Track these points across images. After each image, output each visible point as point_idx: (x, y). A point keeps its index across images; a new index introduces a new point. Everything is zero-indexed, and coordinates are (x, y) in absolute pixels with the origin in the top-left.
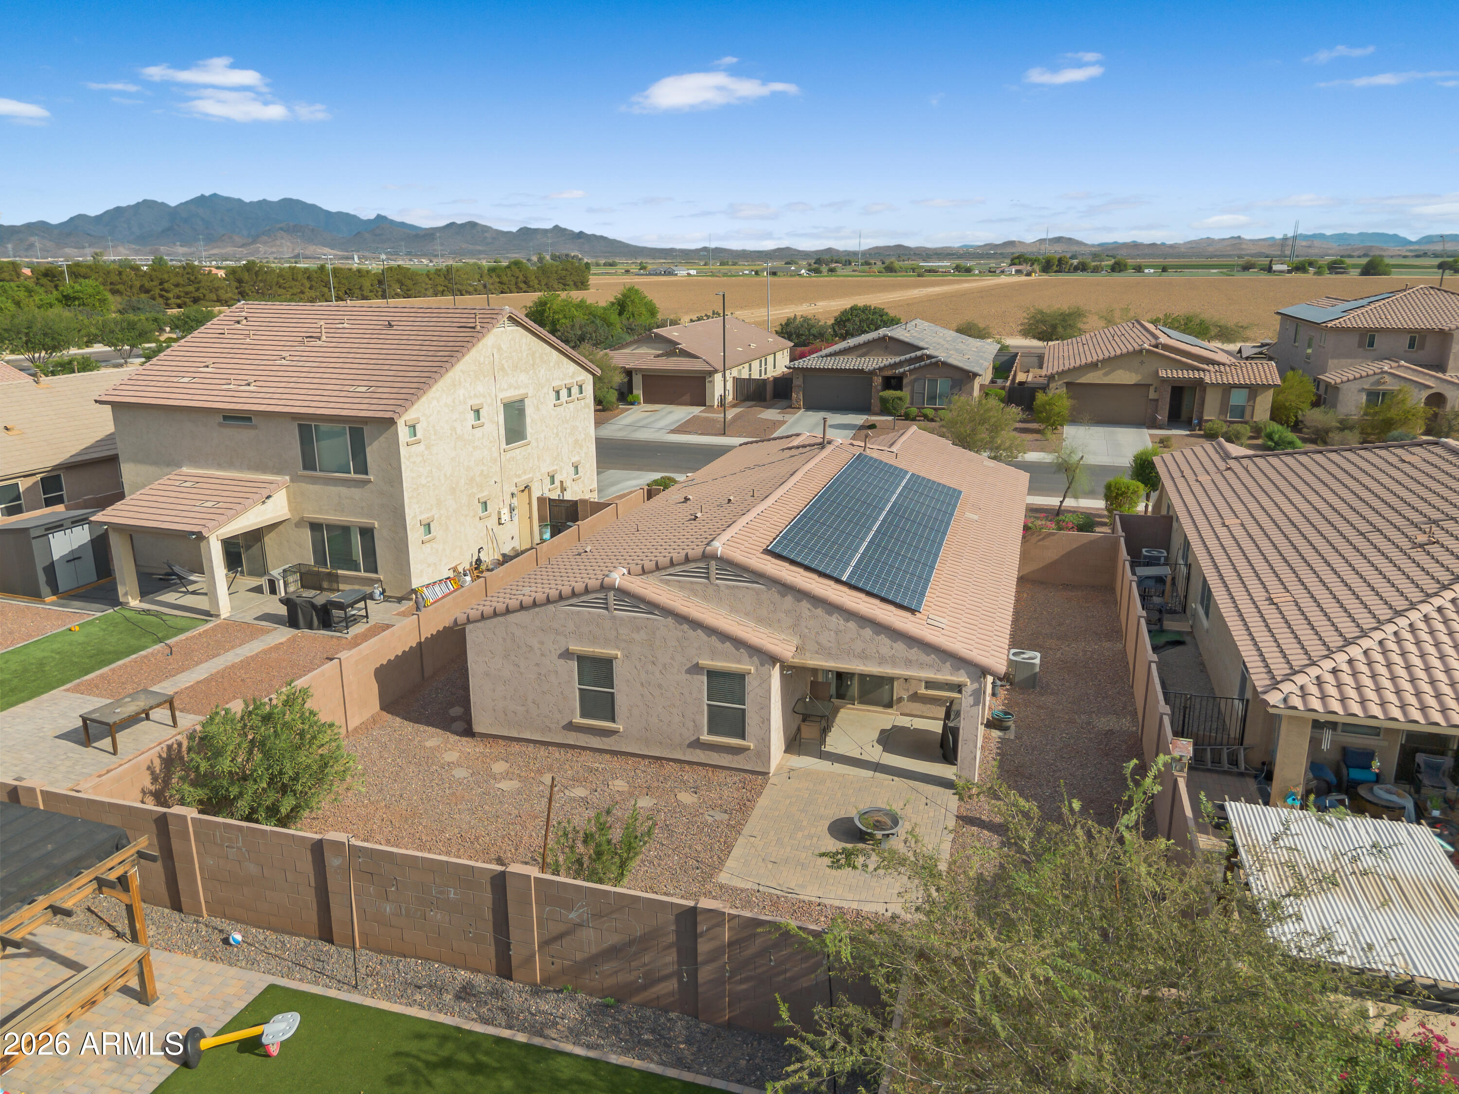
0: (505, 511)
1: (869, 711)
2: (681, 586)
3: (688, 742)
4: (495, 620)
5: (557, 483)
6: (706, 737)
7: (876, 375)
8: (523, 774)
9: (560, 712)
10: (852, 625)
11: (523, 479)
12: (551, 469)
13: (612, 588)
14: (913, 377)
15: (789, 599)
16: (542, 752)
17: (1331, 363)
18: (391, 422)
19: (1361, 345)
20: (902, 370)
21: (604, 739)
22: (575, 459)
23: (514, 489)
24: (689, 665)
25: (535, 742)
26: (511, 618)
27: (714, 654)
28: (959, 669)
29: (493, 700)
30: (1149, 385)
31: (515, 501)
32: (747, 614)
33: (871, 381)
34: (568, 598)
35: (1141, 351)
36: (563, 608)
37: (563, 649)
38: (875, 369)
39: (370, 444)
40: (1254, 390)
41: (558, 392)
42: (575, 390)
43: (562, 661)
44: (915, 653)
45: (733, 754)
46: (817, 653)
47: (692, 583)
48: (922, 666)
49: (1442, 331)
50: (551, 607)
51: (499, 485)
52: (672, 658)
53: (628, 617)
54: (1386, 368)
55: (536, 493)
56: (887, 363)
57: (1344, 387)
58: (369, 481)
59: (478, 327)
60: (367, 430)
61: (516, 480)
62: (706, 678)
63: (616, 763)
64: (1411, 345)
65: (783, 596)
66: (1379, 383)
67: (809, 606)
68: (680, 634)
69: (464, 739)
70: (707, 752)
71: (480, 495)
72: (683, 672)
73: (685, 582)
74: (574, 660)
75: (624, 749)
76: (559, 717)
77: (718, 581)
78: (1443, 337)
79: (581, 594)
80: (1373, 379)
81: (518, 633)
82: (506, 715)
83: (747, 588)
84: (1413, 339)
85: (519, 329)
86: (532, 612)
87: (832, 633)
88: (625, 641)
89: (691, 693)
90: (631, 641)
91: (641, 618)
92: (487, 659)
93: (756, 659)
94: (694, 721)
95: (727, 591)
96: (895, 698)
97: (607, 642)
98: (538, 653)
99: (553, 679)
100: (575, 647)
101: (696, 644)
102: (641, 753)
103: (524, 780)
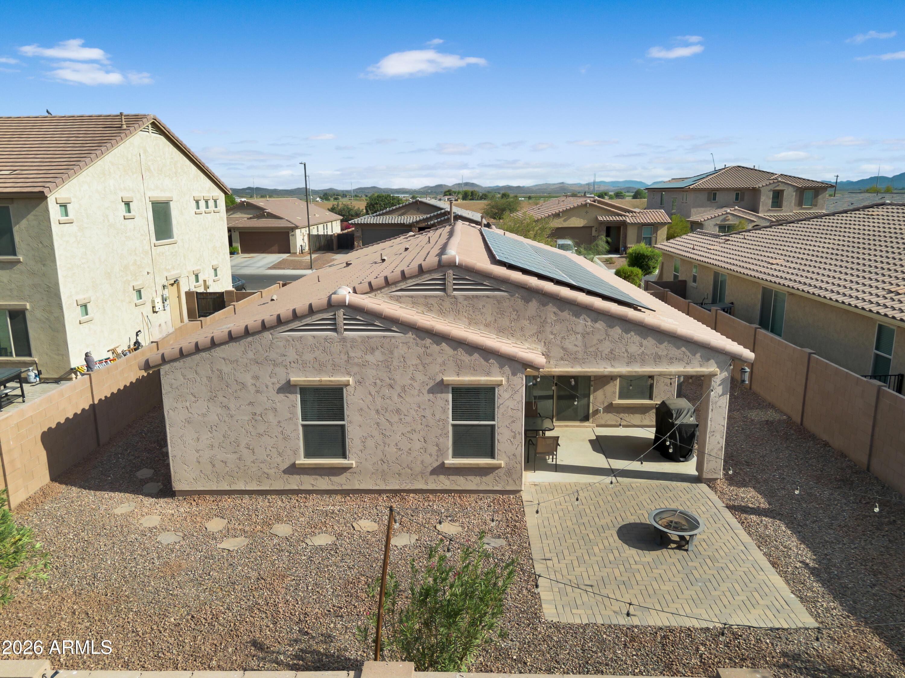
0: (158, 300)
2: (414, 302)
3: (430, 469)
4: (197, 357)
5: (201, 282)
6: (451, 461)
7: (415, 226)
8: (247, 529)
9: (280, 454)
10: (600, 325)
11: (173, 274)
12: (196, 268)
13: (342, 305)
15: (534, 304)
16: (261, 502)
17: (693, 211)
18: (41, 197)
19: (709, 200)
20: (432, 222)
21: (333, 478)
22: (214, 263)
23: (164, 282)
24: (432, 383)
26: (218, 352)
27: (460, 368)
28: (708, 360)
29: (197, 451)
30: (591, 227)
31: (166, 292)
32: (487, 325)
34: (288, 322)
35: (586, 204)
36: (283, 334)
37: (283, 382)
38: (413, 222)
39: (18, 223)
40: (655, 226)
41: (197, 202)
42: (211, 203)
43: (281, 396)
44: (664, 348)
45: (480, 475)
46: (562, 359)
47: (426, 297)
48: (671, 360)
49: (754, 189)
50: (267, 335)
51: (151, 276)
52: (413, 379)
53: (361, 337)
54: (729, 211)
55: (184, 289)
56: (421, 218)
57: (706, 223)
58: (18, 262)
60: (13, 208)
61: (166, 274)
62: (450, 396)
63: (351, 503)
64: (737, 199)
65: (527, 301)
66: (725, 220)
67: (555, 309)
68: (421, 350)
69: (162, 501)
70: (451, 477)
71: (135, 284)
72: (425, 392)
73: (417, 296)
74: (296, 393)
75: (357, 487)
76: (279, 460)
77: (455, 293)
78: (755, 192)
79: (304, 317)
80: (721, 218)
81: (226, 369)
82: (214, 466)
83: (488, 297)
84: (737, 195)
85: (162, 138)
86: (243, 342)
87: (579, 336)
88: (358, 365)
89: (434, 415)
90: (364, 365)
91: (376, 336)
92: (188, 404)
93: (507, 369)
94: (437, 445)
95: (466, 303)
96: (591, 411)
97: (335, 368)
98: (252, 389)
99: (271, 417)
100: (297, 378)
101: (440, 360)
102: (377, 488)
103: (251, 535)
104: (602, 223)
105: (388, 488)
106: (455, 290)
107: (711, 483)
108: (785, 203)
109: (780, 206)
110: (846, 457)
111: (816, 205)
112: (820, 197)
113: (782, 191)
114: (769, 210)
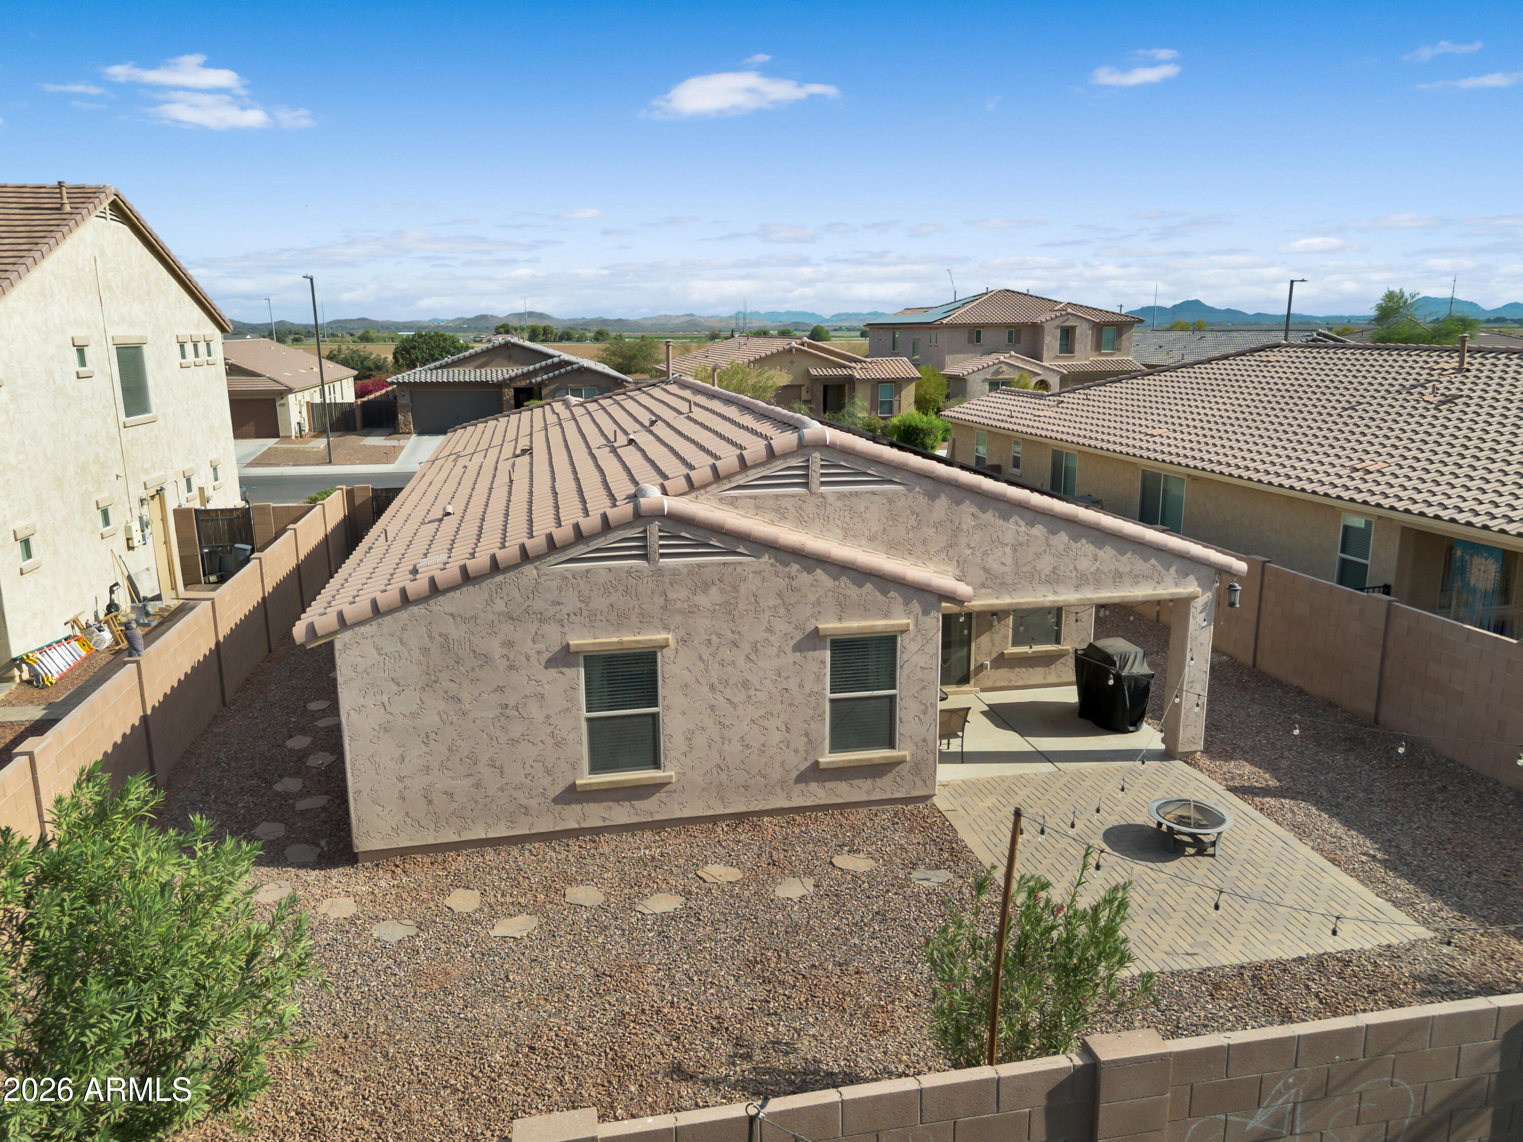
0: (136, 526)
2: (759, 507)
3: (796, 773)
4: (403, 615)
5: (195, 491)
6: (828, 758)
7: (508, 386)
8: (522, 901)
9: (548, 772)
10: (1039, 531)
11: (154, 478)
12: (187, 466)
13: (658, 515)
14: (553, 387)
15: (942, 503)
17: (949, 358)
19: (970, 342)
20: (539, 379)
21: (636, 803)
22: (213, 456)
23: (144, 494)
24: (799, 636)
25: (495, 843)
26: (443, 604)
27: (843, 609)
28: (1187, 575)
29: (401, 779)
30: (800, 386)
31: (145, 511)
32: (872, 539)
33: (500, 395)
34: (566, 547)
36: (557, 568)
37: (556, 648)
38: (504, 380)
40: (897, 384)
41: (182, 347)
42: (202, 347)
43: (552, 672)
45: (873, 777)
46: (983, 586)
47: (777, 496)
48: (1136, 579)
49: (1034, 324)
50: (529, 571)
51: (122, 481)
52: (770, 630)
53: (686, 565)
54: (1002, 358)
55: (172, 505)
56: (517, 372)
57: (970, 378)
59: (67, 208)
61: (144, 478)
62: (828, 653)
63: (676, 843)
64: (1010, 340)
66: (997, 372)
67: (974, 509)
68: (782, 583)
69: (335, 873)
70: (828, 785)
71: (97, 497)
72: (789, 650)
73: (764, 497)
74: (577, 665)
75: (678, 814)
76: (546, 781)
77: (824, 489)
78: (1036, 329)
79: (594, 536)
80: (992, 369)
81: (456, 632)
82: (430, 802)
83: (874, 493)
84: (1010, 333)
85: (126, 229)
86: (487, 584)
87: (1008, 550)
88: (681, 612)
89: (801, 686)
90: (692, 611)
91: (712, 564)
92: (385, 698)
93: (916, 606)
94: (807, 735)
95: (839, 504)
96: (972, 668)
97: (645, 620)
98: (502, 664)
99: (535, 711)
100: (580, 640)
101: (812, 598)
102: (710, 813)
103: (536, 910)
104: (815, 379)
105: (728, 811)
106: (823, 483)
107: (1188, 758)
108: (1077, 347)
109: (1072, 352)
110: (1336, 707)
111: (1119, 350)
112: (1124, 337)
113: (1073, 328)
114: (1057, 357)
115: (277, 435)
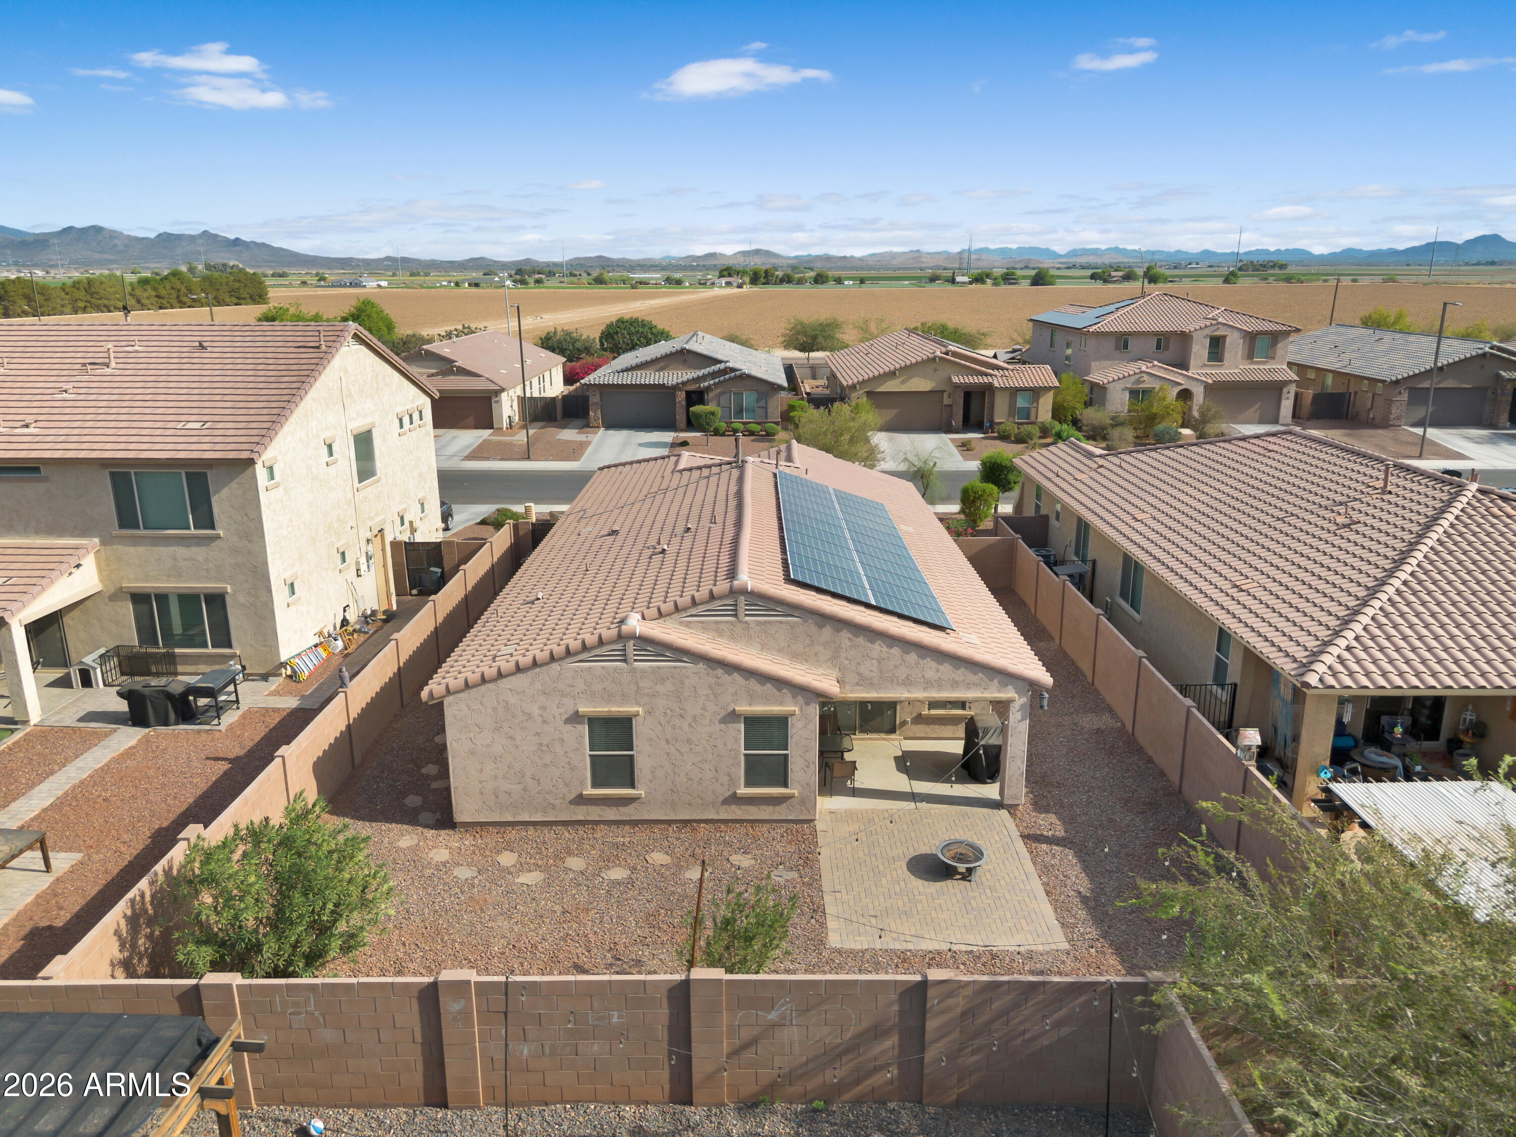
0: (363, 560)
1: (871, 739)
2: (705, 627)
3: (722, 798)
4: (483, 688)
5: (407, 525)
6: (743, 791)
7: (681, 390)
8: (540, 863)
9: (566, 785)
10: (896, 651)
11: (377, 522)
12: (401, 508)
13: (632, 636)
14: (718, 391)
15: (828, 630)
16: (548, 834)
17: (1094, 365)
18: (249, 464)
19: (1117, 348)
20: (706, 384)
21: (621, 808)
22: (421, 495)
23: (369, 535)
24: (723, 713)
25: (535, 824)
26: (505, 683)
27: (752, 698)
28: (1007, 685)
29: (481, 782)
30: (942, 392)
31: (370, 548)
32: (780, 651)
33: (674, 396)
34: (577, 653)
35: (934, 359)
36: (571, 665)
37: (571, 712)
38: (678, 384)
39: (217, 492)
40: (1036, 392)
41: (401, 420)
42: (416, 416)
43: (569, 727)
44: (962, 674)
45: (774, 805)
46: (858, 684)
47: (717, 622)
48: (968, 686)
49: (1183, 333)
50: (555, 666)
51: (355, 530)
52: (704, 709)
53: (652, 667)
54: (1144, 368)
55: (389, 538)
56: (689, 377)
57: (1110, 387)
58: (218, 537)
59: (323, 347)
60: (211, 476)
61: (370, 524)
62: (742, 726)
63: (641, 835)
64: (1158, 347)
65: (821, 627)
66: (1138, 381)
67: (849, 635)
68: (712, 680)
69: (444, 833)
70: (743, 807)
71: (338, 545)
72: (716, 722)
73: (708, 622)
74: (583, 723)
75: (646, 817)
76: (565, 790)
77: (747, 618)
78: (1185, 338)
79: (593, 648)
80: (1133, 379)
81: (513, 700)
82: (497, 797)
83: (781, 622)
84: (1159, 341)
85: (363, 348)
86: (531, 673)
87: (874, 662)
88: (648, 695)
89: (725, 744)
90: (655, 695)
91: (667, 667)
92: (472, 735)
93: (800, 699)
94: (729, 775)
95: (758, 628)
96: (898, 722)
97: (625, 699)
98: (539, 720)
99: (557, 748)
100: (585, 709)
101: (731, 690)
102: (667, 818)
103: (544, 869)
104: (957, 386)
105: (678, 818)
106: (747, 615)
107: (1012, 809)
108: (1227, 355)
109: (1221, 360)
111: (1273, 358)
112: (1279, 345)
113: (1224, 337)
114: (1205, 365)
115: (491, 427)
